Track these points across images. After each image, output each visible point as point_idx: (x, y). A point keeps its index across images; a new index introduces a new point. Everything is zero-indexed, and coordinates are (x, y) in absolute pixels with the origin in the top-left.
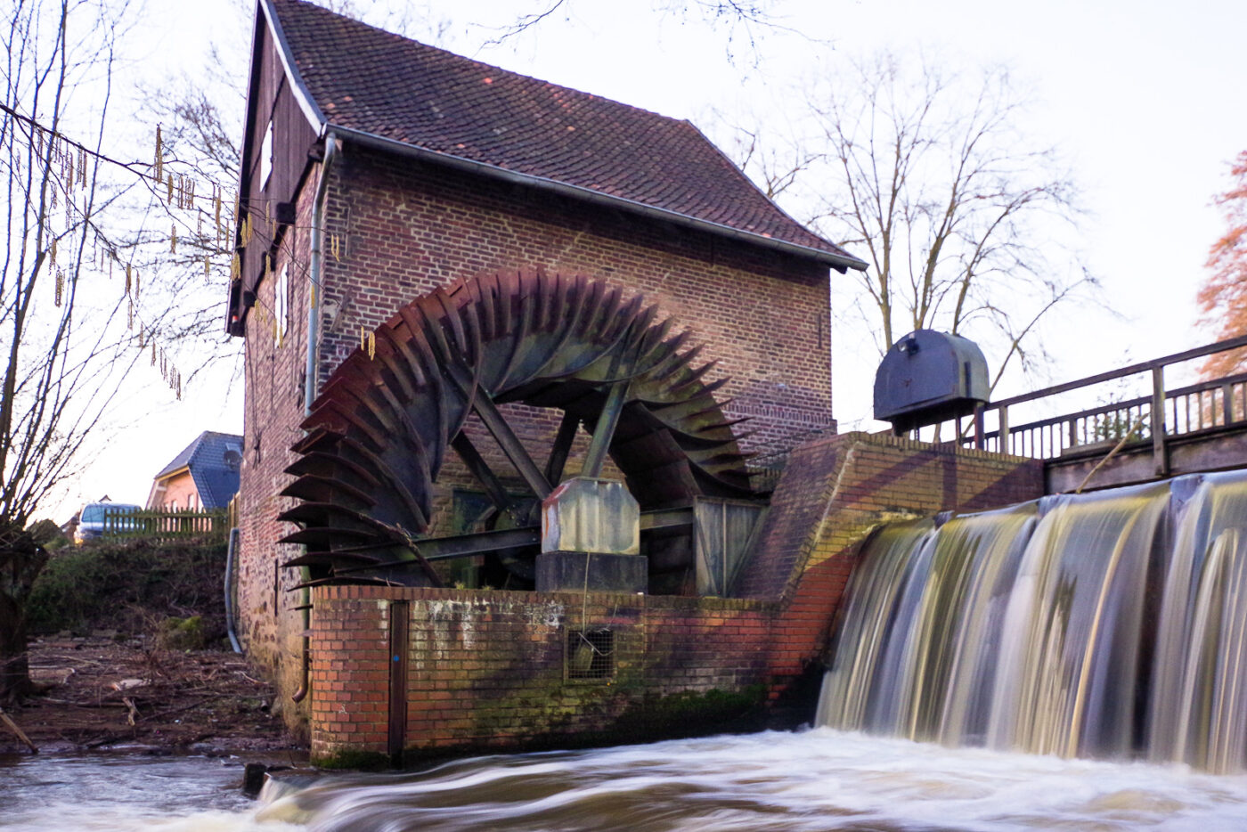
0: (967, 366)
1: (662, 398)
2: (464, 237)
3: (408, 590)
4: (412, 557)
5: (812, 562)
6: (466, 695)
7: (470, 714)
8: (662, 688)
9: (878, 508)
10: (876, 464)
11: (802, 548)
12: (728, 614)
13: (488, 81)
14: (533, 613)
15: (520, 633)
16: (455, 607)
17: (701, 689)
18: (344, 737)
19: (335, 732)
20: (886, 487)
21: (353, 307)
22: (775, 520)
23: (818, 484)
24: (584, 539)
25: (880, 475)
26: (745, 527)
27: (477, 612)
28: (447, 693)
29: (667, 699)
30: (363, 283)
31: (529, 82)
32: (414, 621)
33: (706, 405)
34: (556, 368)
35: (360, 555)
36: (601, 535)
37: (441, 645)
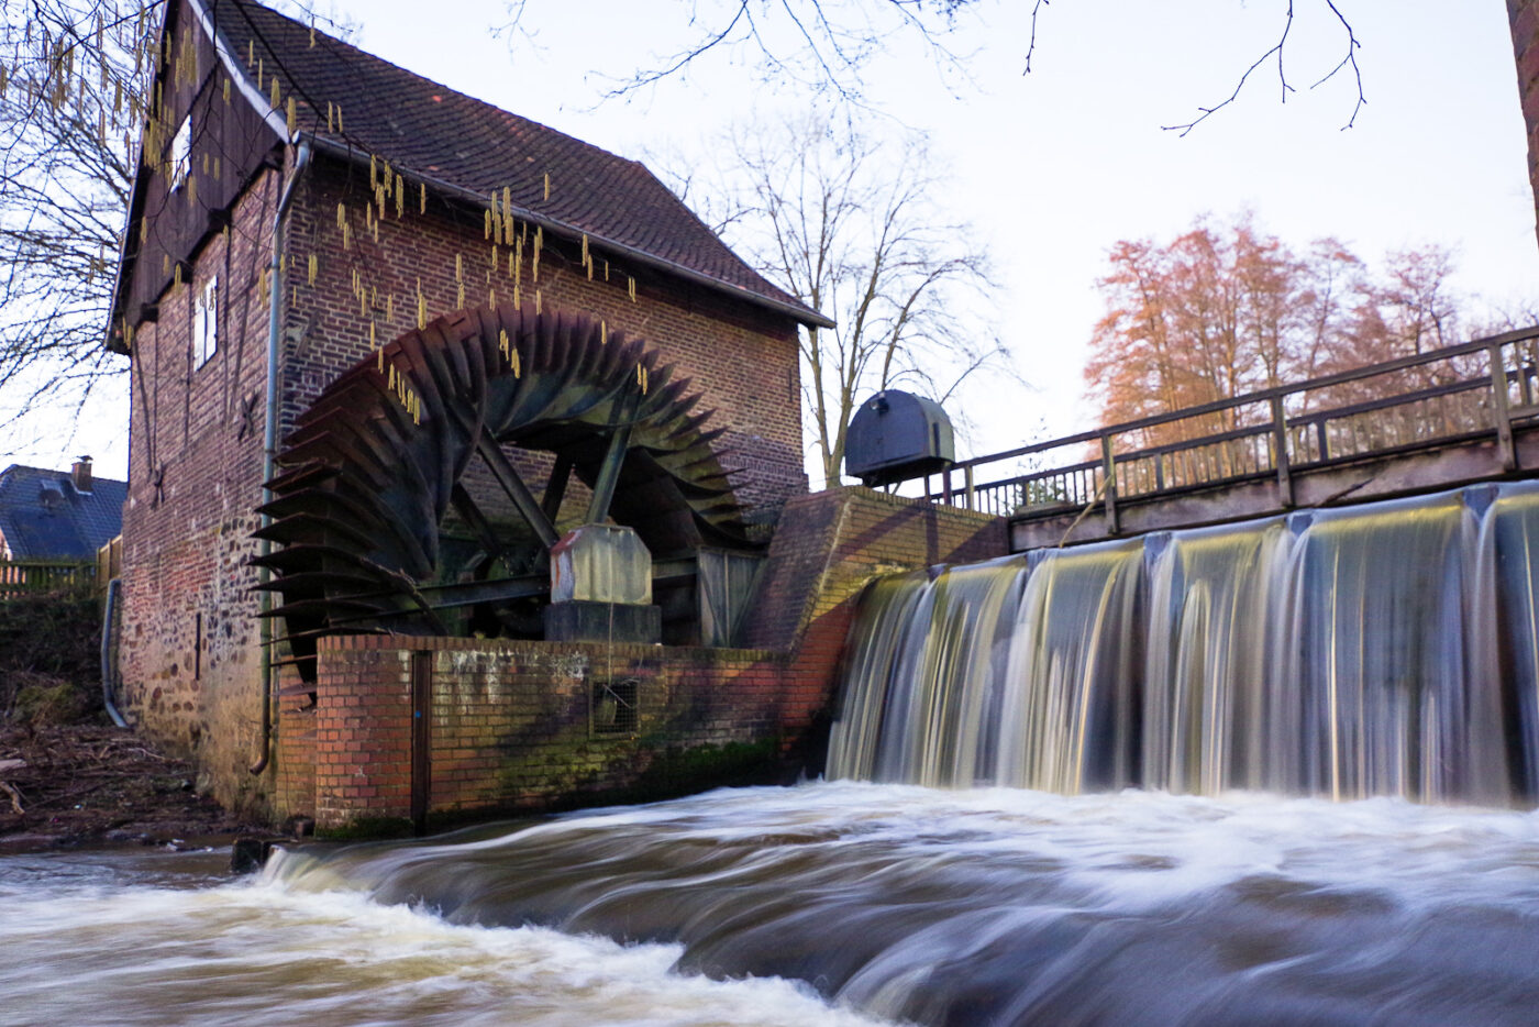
0: (936, 427)
1: (663, 445)
2: (440, 265)
3: (431, 639)
4: (413, 605)
5: (817, 613)
6: (493, 753)
7: (497, 773)
8: (683, 742)
9: (872, 561)
10: (871, 517)
11: (808, 599)
12: (744, 665)
13: (437, 99)
14: (558, 665)
15: (545, 685)
16: (480, 658)
17: (719, 742)
18: (362, 802)
19: (350, 797)
20: (879, 540)
21: (321, 332)
22: (775, 571)
23: (818, 536)
24: (598, 590)
25: (873, 529)
26: (745, 577)
27: (502, 664)
28: (471, 751)
29: (689, 753)
30: (331, 306)
31: (477, 104)
32: (437, 673)
33: (704, 455)
34: (558, 409)
35: (357, 602)
36: (615, 584)
37: (466, 699)
